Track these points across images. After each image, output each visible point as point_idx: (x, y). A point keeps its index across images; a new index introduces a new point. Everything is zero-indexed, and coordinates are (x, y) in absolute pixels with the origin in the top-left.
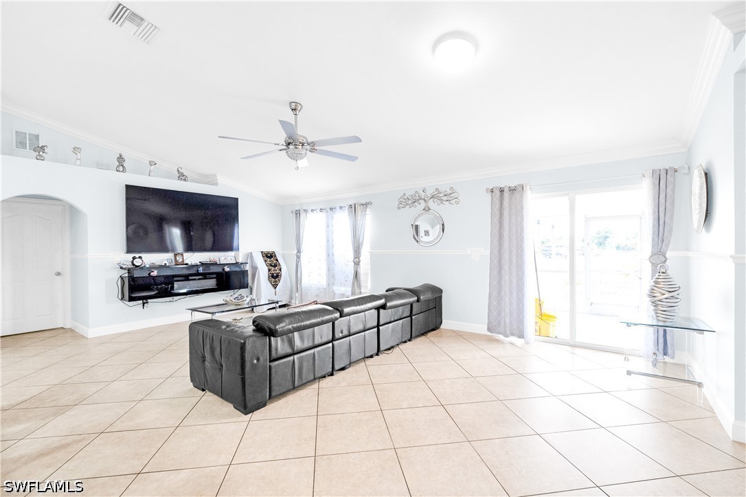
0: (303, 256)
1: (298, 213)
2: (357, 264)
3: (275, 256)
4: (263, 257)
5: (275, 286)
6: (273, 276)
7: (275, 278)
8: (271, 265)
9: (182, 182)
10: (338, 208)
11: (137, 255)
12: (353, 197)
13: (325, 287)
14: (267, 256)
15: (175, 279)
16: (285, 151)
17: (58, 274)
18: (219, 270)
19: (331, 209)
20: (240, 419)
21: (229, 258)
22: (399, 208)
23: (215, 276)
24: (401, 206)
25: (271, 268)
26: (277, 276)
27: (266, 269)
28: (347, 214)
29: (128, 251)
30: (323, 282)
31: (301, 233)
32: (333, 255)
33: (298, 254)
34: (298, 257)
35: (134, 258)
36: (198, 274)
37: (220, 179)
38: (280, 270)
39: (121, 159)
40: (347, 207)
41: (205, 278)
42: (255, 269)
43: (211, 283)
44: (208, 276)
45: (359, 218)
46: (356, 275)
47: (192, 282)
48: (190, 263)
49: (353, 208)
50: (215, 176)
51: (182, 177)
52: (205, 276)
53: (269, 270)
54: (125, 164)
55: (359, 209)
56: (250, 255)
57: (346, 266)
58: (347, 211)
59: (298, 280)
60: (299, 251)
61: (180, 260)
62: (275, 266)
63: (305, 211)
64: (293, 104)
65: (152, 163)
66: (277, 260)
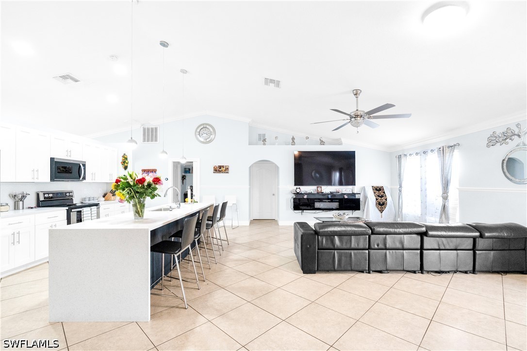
0: (403, 189)
1: (400, 157)
2: (445, 198)
3: (383, 189)
4: (373, 190)
5: (381, 211)
6: (379, 204)
7: (381, 205)
8: (379, 196)
9: (322, 146)
10: (429, 152)
11: (298, 187)
12: (443, 140)
13: (420, 216)
14: (376, 190)
15: (315, 200)
16: (350, 124)
17: (274, 195)
18: (341, 197)
19: (424, 153)
20: (300, 274)
21: (348, 190)
22: (488, 146)
23: (338, 201)
24: (491, 144)
25: (378, 198)
26: (383, 204)
27: (374, 198)
28: (437, 156)
29: (295, 185)
30: (418, 212)
31: (402, 173)
32: (426, 190)
33: (400, 188)
34: (400, 191)
35: (297, 188)
36: (328, 199)
37: (343, 140)
38: (386, 200)
39: (293, 139)
40: (436, 150)
41: (332, 201)
42: (366, 198)
43: (335, 205)
44: (334, 201)
45: (447, 158)
46: (444, 207)
47: (324, 203)
48: (325, 192)
49: (442, 151)
50: (340, 139)
51: (322, 143)
52: (332, 200)
53: (377, 199)
54: (295, 141)
55: (447, 151)
56: (364, 189)
57: (436, 200)
58: (436, 153)
59: (400, 207)
60: (401, 186)
61: (320, 190)
62: (382, 196)
63: (405, 155)
64: (355, 91)
65: (307, 138)
66: (384, 192)
